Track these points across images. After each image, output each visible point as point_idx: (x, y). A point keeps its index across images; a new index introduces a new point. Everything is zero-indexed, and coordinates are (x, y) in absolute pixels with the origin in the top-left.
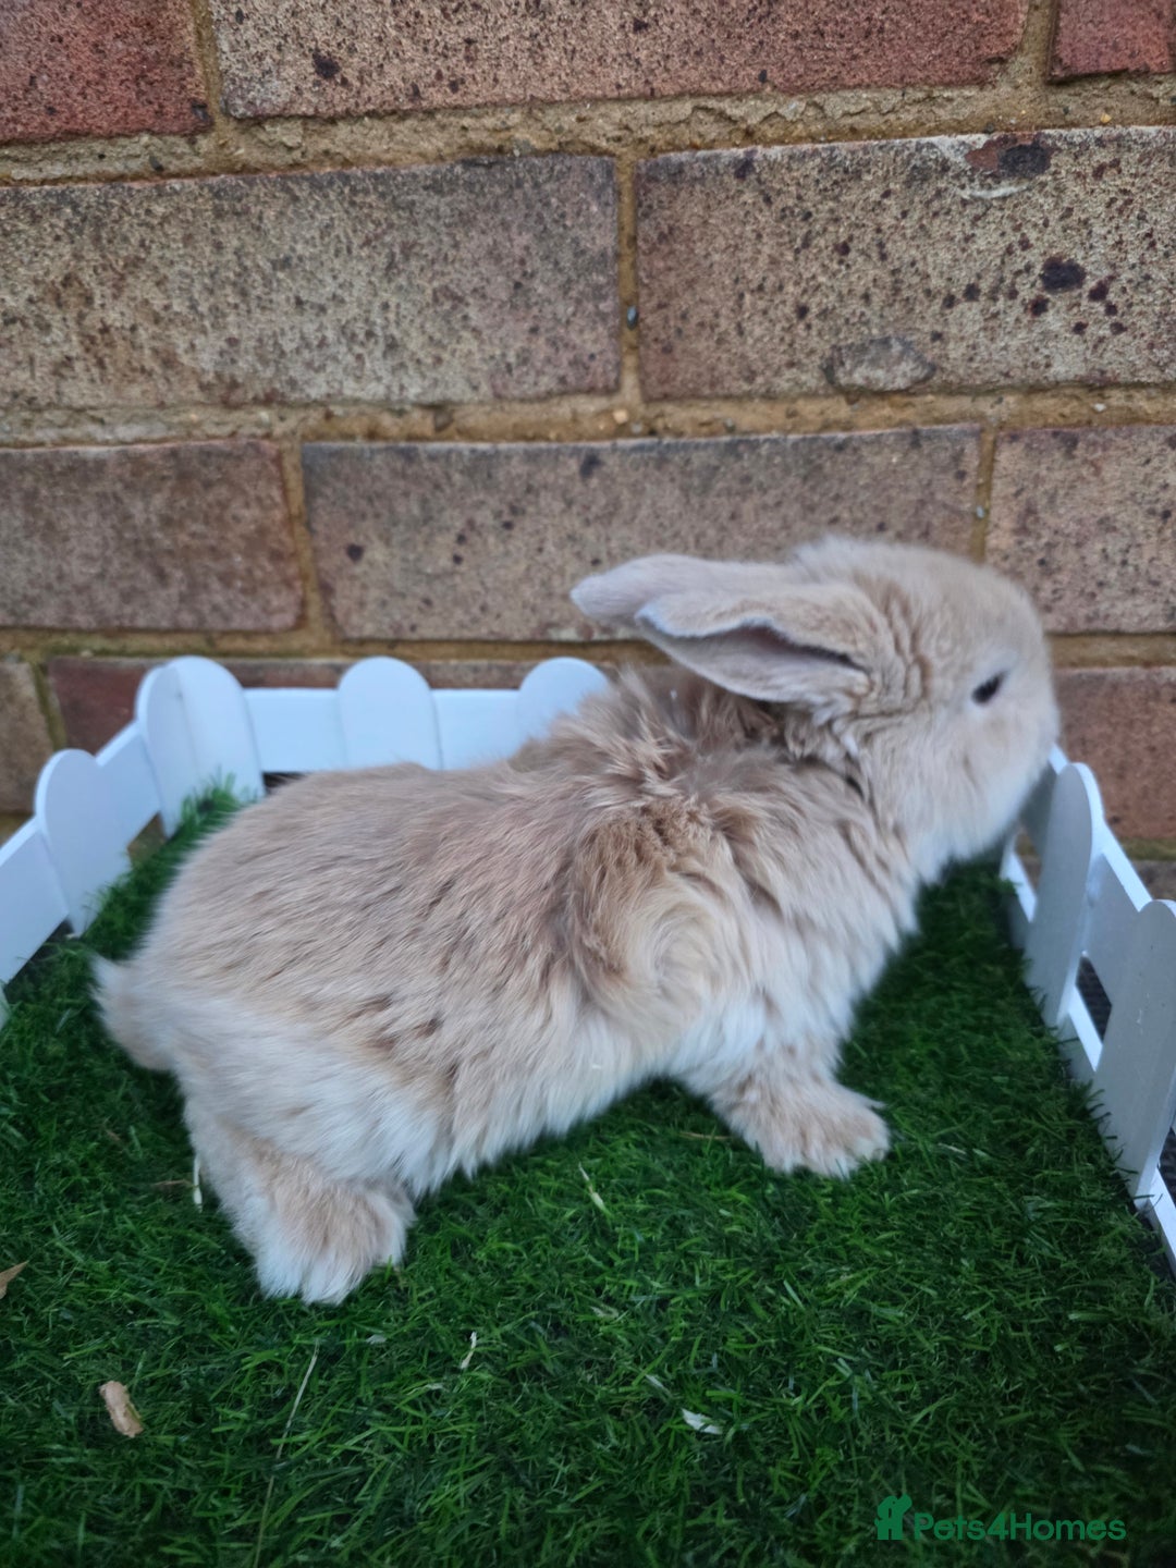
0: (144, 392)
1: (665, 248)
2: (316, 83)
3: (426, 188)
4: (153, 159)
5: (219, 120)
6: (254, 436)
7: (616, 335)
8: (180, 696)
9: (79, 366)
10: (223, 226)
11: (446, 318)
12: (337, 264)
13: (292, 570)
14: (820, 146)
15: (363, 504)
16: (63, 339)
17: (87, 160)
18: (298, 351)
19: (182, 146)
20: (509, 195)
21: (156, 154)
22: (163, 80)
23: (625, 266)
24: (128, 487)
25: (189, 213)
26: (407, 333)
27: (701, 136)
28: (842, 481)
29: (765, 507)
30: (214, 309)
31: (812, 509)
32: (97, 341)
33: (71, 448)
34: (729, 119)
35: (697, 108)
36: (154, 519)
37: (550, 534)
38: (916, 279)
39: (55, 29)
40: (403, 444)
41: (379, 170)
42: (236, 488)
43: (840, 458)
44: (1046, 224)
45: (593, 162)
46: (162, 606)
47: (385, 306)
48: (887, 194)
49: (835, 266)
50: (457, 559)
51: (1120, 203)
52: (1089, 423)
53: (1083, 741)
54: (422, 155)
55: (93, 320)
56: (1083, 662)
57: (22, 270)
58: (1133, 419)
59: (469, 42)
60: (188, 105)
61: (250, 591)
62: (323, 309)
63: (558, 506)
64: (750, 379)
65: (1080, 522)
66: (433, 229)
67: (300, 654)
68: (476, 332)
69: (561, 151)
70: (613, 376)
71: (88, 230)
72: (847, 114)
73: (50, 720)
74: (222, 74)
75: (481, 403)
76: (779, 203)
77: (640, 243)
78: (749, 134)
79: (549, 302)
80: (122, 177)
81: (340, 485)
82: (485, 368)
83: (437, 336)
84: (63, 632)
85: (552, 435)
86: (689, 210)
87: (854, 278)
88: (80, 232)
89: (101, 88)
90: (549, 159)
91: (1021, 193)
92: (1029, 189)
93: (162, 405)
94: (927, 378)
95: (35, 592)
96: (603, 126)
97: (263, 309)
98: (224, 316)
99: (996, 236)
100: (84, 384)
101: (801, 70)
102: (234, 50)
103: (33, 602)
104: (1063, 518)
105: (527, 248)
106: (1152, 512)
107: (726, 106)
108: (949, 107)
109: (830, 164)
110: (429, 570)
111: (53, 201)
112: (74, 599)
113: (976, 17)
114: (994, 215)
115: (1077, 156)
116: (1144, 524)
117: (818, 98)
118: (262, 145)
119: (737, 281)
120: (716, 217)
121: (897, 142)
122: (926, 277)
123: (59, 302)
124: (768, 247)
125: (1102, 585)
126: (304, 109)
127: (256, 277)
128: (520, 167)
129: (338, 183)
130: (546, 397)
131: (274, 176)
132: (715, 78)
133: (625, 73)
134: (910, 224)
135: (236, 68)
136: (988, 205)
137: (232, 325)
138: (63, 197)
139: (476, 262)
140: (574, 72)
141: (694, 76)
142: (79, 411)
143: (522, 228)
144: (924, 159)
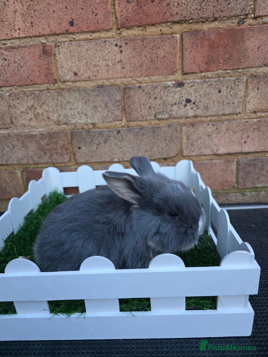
0: (44, 123)
1: (128, 99)
2: (74, 76)
3: (91, 91)
5: (58, 82)
6: (63, 130)
7: (122, 112)
8: (49, 174)
9: (33, 119)
10: (59, 97)
11: (95, 110)
12: (77, 102)
13: (69, 151)
14: (151, 84)
15: (81, 140)
16: (31, 115)
17: (36, 88)
18: (70, 116)
19: (52, 85)
20: (104, 92)
21: (48, 87)
22: (50, 76)
24: (41, 139)
25: (53, 96)
26: (88, 113)
27: (133, 83)
28: (159, 133)
29: (147, 138)
31: (154, 137)
32: (37, 116)
33: (31, 133)
34: (137, 81)
35: (132, 79)
36: (45, 144)
37: (113, 143)
38: (167, 102)
39: (33, 69)
40: (88, 130)
41: (84, 89)
42: (59, 138)
43: (158, 129)
44: (185, 94)
45: (117, 87)
46: (46, 159)
47: (85, 109)
48: (161, 90)
49: (154, 101)
50: (97, 148)
51: (195, 90)
52: (195, 122)
53: (202, 173)
54: (91, 86)
55: (36, 112)
56: (200, 160)
57: (25, 105)
58: (202, 122)
59: (98, 71)
60: (53, 80)
61: (61, 155)
62: (74, 109)
63: (113, 139)
64: (143, 117)
65: (196, 137)
66: (92, 97)
67: (69, 166)
68: (99, 112)
69: (112, 85)
70: (121, 118)
71: (36, 98)
72: (154, 79)
73: (23, 181)
74: (59, 75)
75: (101, 123)
76: (146, 92)
77: (125, 98)
78: (140, 82)
79: (111, 107)
80: (42, 90)
81: (77, 137)
82: (101, 117)
83: (93, 113)
84: (27, 164)
85: (112, 128)
86: (132, 93)
87: (157, 102)
88: (35, 98)
89: (40, 77)
90: (110, 87)
91: (180, 90)
92: (182, 89)
93: (47, 125)
94: (170, 117)
95: (22, 158)
96: (118, 82)
97: (65, 110)
99: (178, 96)
100: (34, 122)
101: (147, 74)
102: (61, 72)
103: (22, 159)
104: (194, 137)
105: (107, 100)
106: (207, 136)
107: (137, 79)
108: (169, 78)
109: (152, 86)
110: (92, 150)
111: (31, 94)
112: (30, 159)
113: (171, 66)
114: (177, 93)
115: (188, 84)
116: (206, 137)
117: (150, 77)
118: (65, 85)
119: (140, 103)
120: (136, 94)
121: (162, 83)
122: (168, 102)
123: (31, 109)
124: (144, 98)
125: (201, 147)
126: (72, 80)
127: (64, 105)
128: (106, 88)
129: (77, 91)
130: (111, 122)
131: (67, 90)
132: (134, 75)
133: (121, 74)
134: (165, 94)
135: (61, 74)
136: (176, 92)
137: (60, 112)
138: (32, 93)
139: (99, 102)
140: (114, 74)
141: (131, 75)
142: (32, 127)
143: (106, 97)
144: (166, 86)
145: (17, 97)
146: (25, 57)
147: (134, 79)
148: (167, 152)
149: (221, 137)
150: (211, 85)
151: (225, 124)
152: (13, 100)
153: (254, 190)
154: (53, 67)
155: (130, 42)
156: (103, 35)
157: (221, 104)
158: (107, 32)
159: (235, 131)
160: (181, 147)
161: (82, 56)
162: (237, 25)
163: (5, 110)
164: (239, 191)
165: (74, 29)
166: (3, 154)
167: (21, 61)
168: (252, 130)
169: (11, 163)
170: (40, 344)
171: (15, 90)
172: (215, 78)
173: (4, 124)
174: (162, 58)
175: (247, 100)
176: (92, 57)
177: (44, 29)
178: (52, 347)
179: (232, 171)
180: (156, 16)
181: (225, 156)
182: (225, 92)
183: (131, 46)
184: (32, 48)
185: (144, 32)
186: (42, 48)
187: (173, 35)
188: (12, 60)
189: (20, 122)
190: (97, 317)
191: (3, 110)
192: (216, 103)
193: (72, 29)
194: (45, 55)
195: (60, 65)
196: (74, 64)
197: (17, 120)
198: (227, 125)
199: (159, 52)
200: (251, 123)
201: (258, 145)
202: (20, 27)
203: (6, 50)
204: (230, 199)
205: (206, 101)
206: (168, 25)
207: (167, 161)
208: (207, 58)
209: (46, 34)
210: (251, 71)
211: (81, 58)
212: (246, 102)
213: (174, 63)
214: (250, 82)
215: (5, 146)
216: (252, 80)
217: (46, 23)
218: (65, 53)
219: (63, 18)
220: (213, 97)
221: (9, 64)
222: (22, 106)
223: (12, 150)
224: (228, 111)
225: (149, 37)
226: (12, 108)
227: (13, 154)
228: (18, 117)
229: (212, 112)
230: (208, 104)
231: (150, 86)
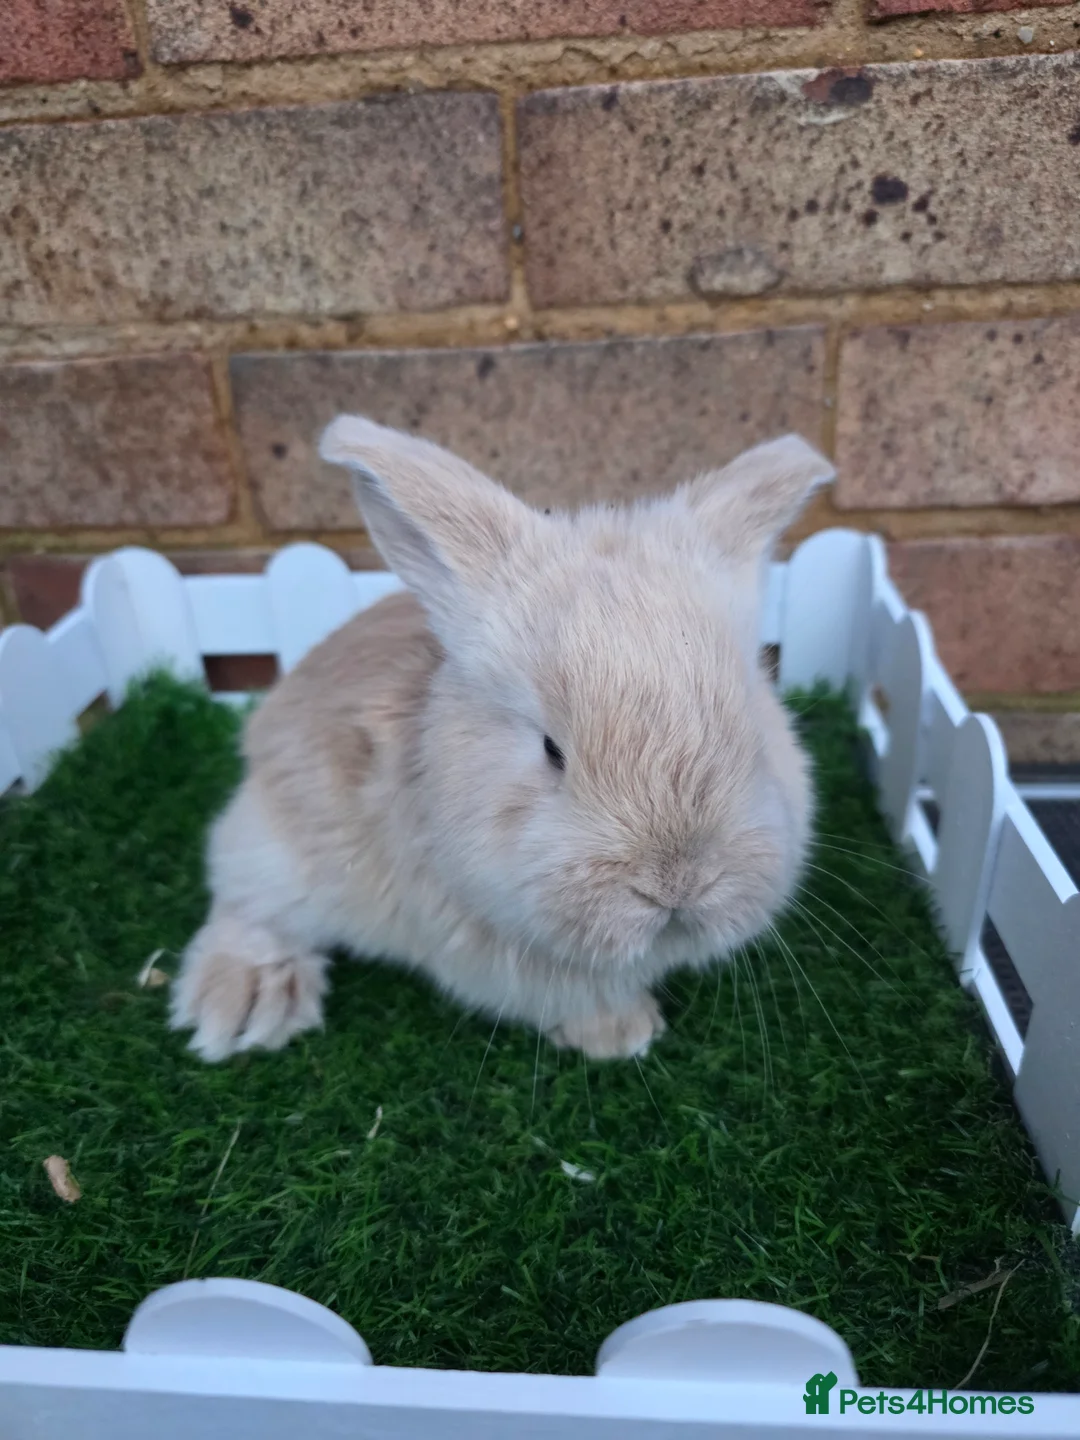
0: (88, 311)
1: (543, 172)
2: (233, 32)
3: (333, 123)
4: (90, 103)
5: (149, 66)
6: (186, 349)
7: (504, 250)
8: (124, 585)
9: (28, 288)
10: (155, 160)
11: (355, 237)
12: (256, 191)
13: (223, 468)
14: (675, 81)
15: (286, 408)
16: (13, 263)
17: (31, 104)
18: (223, 270)
19: (115, 90)
20: (406, 126)
21: (94, 98)
22: (98, 32)
23: (510, 188)
24: (74, 396)
25: (123, 151)
26: (319, 252)
27: (572, 73)
28: (708, 376)
29: (640, 402)
30: (148, 235)
32: (43, 266)
33: (22, 364)
34: (596, 59)
35: (567, 49)
36: (99, 426)
37: (452, 430)
38: (763, 197)
40: (321, 353)
41: (292, 108)
42: (170, 396)
43: (705, 355)
44: (872, 146)
45: (478, 99)
46: (107, 504)
47: (299, 229)
48: (734, 121)
49: (692, 185)
51: (934, 127)
52: (919, 321)
54: (329, 94)
55: (39, 247)
56: (925, 535)
58: (957, 317)
60: (119, 54)
61: (187, 488)
62: (243, 232)
63: (459, 404)
64: (624, 284)
65: (916, 408)
66: (340, 160)
67: (234, 545)
68: (381, 250)
69: (450, 88)
70: (502, 287)
71: (34, 166)
72: (697, 53)
74: (150, 26)
75: (388, 314)
76: (642, 130)
77: (523, 170)
78: (614, 72)
79: (445, 222)
80: (63, 119)
81: (264, 390)
82: (391, 281)
83: (348, 255)
84: (18, 531)
85: (452, 341)
86: (564, 138)
87: (709, 196)
88: (26, 167)
89: (43, 40)
90: (440, 96)
91: (848, 120)
92: (856, 116)
93: (103, 322)
94: (777, 284)
96: (486, 65)
97: (192, 233)
98: (157, 240)
99: (829, 157)
100: (32, 305)
101: (656, 15)
102: (160, 5)
104: (902, 405)
105: (423, 175)
106: (976, 399)
107: (593, 47)
108: (785, 45)
109: (684, 96)
112: (29, 502)
114: (828, 138)
115: (895, 87)
116: (970, 408)
117: (671, 39)
118: (187, 87)
119: (608, 201)
120: (588, 145)
121: (741, 76)
122: (772, 194)
123: (9, 231)
124: (634, 170)
125: (938, 464)
126: (223, 55)
127: (184, 205)
128: (414, 101)
129: (254, 120)
130: (445, 307)
131: (198, 115)
132: (581, 22)
133: (504, 19)
134: (755, 148)
135: (162, 21)
136: (821, 130)
137: (164, 248)
139: (378, 188)
140: (458, 20)
141: (563, 20)
142: (27, 330)
143: (418, 157)
144: (765, 91)
147: (576, 50)
149: (1054, 408)
150: (1036, 95)
172: (1061, 50)
181: (1062, 517)
192: (1047, 206)
204: (1063, 742)
205: (996, 190)
220: (1036, 165)
229: (1020, 261)
230: (998, 209)
231: (673, 94)
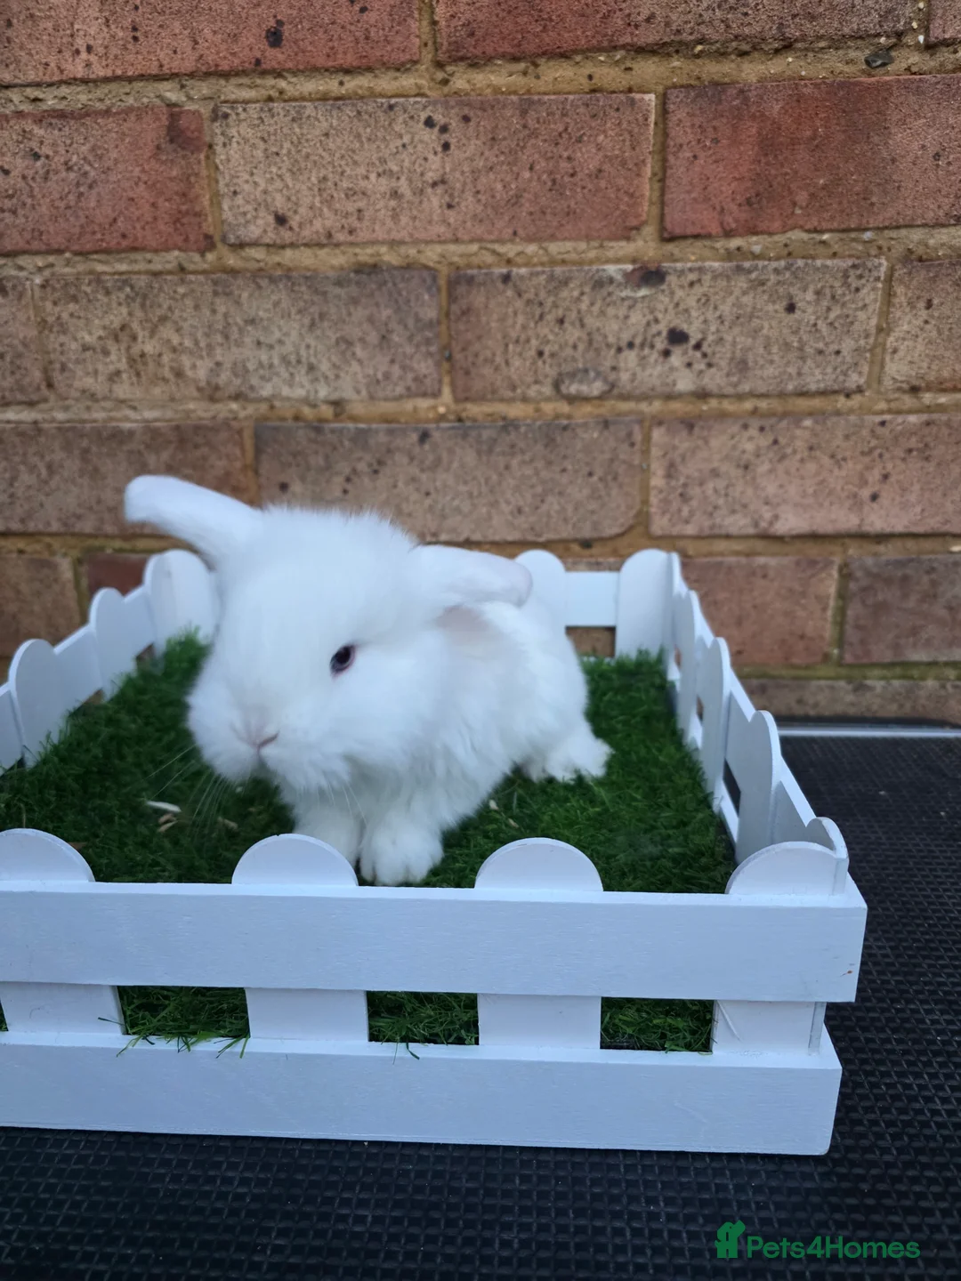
0: (163, 392)
1: (464, 319)
2: (275, 228)
3: (335, 284)
4: (180, 264)
5: (219, 245)
6: (227, 419)
7: (438, 364)
8: (169, 574)
9: (124, 376)
10: (218, 301)
11: (343, 353)
12: (282, 322)
14: (547, 269)
15: (290, 459)
16: (117, 359)
17: (140, 263)
18: (256, 370)
19: (197, 257)
20: (380, 288)
21: (182, 261)
24: (148, 447)
25: (199, 294)
26: (320, 362)
27: (484, 262)
28: (567, 447)
29: (524, 462)
31: (549, 463)
32: (137, 363)
33: (114, 424)
34: (498, 254)
35: (481, 248)
36: (161, 466)
37: (401, 477)
38: (600, 338)
39: (131, 194)
40: (315, 424)
41: (308, 274)
42: (213, 447)
43: (565, 433)
44: (666, 310)
45: (425, 274)
47: (308, 347)
48: (582, 294)
49: (557, 330)
50: (345, 492)
51: (703, 300)
52: (700, 417)
53: (715, 603)
54: (333, 267)
55: (136, 350)
56: (710, 554)
57: (97, 321)
58: (723, 416)
59: (359, 211)
60: (201, 237)
62: (271, 347)
63: (405, 460)
64: (514, 388)
65: (700, 471)
66: (337, 306)
68: (360, 361)
69: (408, 267)
70: (436, 387)
71: (138, 300)
72: (560, 253)
73: (79, 594)
74: (223, 222)
75: (362, 401)
76: (526, 296)
77: (452, 317)
78: (509, 262)
79: (401, 346)
80: (161, 273)
81: (276, 447)
82: (364, 381)
83: (338, 363)
84: (95, 536)
85: (403, 420)
86: (478, 298)
87: (567, 337)
88: (134, 300)
89: (154, 226)
90: (402, 272)
91: (651, 295)
92: (656, 293)
93: (172, 399)
94: (610, 391)
95: (79, 511)
96: (431, 255)
97: (238, 346)
98: (214, 349)
99: (640, 317)
100: (126, 386)
101: (535, 231)
102: (231, 209)
103: (79, 517)
104: (690, 469)
105: (389, 317)
106: (738, 466)
107: (497, 247)
108: (612, 251)
109: (552, 278)
110: (328, 498)
111: (120, 284)
112: (105, 515)
113: (622, 207)
114: (639, 305)
115: (679, 277)
116: (735, 473)
117: (544, 245)
118: (243, 258)
119: (504, 337)
120: (492, 304)
121: (586, 268)
122: (606, 337)
123: (117, 339)
124: (521, 319)
125: (716, 507)
126: (267, 241)
127: (234, 329)
128: (386, 274)
129: (284, 281)
130: (399, 398)
131: (248, 275)
132: (490, 232)
133: (442, 229)
134: (596, 309)
135: (231, 219)
136: (635, 301)
137: (219, 354)
138: (125, 282)
139: (360, 324)
140: (415, 228)
141: (479, 232)
142: (122, 402)
143: (386, 306)
144: (601, 278)
145: (72, 291)
146: (107, 150)
147: (486, 249)
148: (595, 518)
149: (787, 473)
150: (763, 284)
151: (806, 428)
152: (55, 303)
153: (898, 671)
154: (203, 189)
155: (479, 113)
156: (386, 83)
157: (792, 356)
158: (398, 74)
159: (839, 457)
160: (645, 502)
161: (308, 156)
162: (863, 71)
163: (25, 338)
164: (843, 671)
165: (281, 57)
166: (12, 495)
167: (91, 165)
168: (902, 455)
169: (41, 527)
170: (80, 1141)
171: (65, 268)
172: (778, 258)
173: (22, 390)
174: (590, 176)
175: (888, 345)
176: (343, 163)
177: (175, 52)
178: (121, 1153)
179: (821, 600)
180: (577, 23)
181: (799, 545)
182: (808, 312)
183: (481, 129)
184: (133, 118)
185: (529, 81)
186: (165, 121)
187: (633, 95)
188: (58, 160)
189: (77, 384)
190: (286, 1056)
191: (21, 336)
192: (775, 349)
193: (275, 57)
194: (174, 146)
195: (227, 185)
196: (278, 184)
197: (66, 374)
198: (812, 430)
199: (579, 154)
200: (900, 428)
201: (918, 509)
202: (91, 43)
203: (39, 120)
204: (811, 701)
205: (742, 339)
206: (618, 57)
207: (595, 550)
208: (749, 184)
209: (183, 71)
210: (907, 237)
211: (303, 165)
212: (884, 350)
213: (632, 196)
214: (901, 281)
215: (22, 468)
216: (910, 273)
217: (186, 32)
218: (246, 141)
219: (244, 15)
220: (766, 325)
221: (48, 172)
222: (86, 325)
223: (46, 482)
224: (818, 381)
225: (546, 98)
226: (51, 331)
227: (47, 495)
228: (71, 365)
229: (760, 382)
230: (746, 350)
231: (544, 276)
